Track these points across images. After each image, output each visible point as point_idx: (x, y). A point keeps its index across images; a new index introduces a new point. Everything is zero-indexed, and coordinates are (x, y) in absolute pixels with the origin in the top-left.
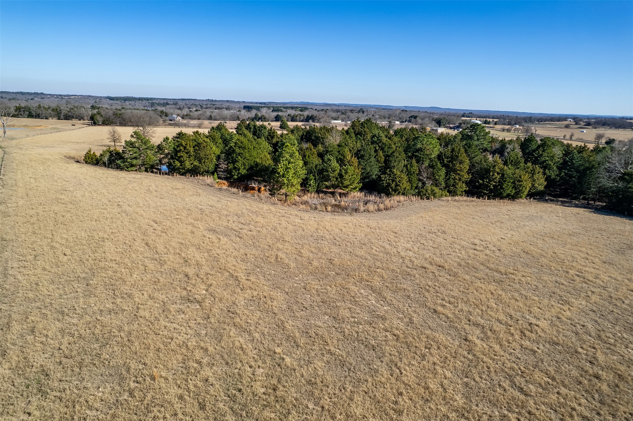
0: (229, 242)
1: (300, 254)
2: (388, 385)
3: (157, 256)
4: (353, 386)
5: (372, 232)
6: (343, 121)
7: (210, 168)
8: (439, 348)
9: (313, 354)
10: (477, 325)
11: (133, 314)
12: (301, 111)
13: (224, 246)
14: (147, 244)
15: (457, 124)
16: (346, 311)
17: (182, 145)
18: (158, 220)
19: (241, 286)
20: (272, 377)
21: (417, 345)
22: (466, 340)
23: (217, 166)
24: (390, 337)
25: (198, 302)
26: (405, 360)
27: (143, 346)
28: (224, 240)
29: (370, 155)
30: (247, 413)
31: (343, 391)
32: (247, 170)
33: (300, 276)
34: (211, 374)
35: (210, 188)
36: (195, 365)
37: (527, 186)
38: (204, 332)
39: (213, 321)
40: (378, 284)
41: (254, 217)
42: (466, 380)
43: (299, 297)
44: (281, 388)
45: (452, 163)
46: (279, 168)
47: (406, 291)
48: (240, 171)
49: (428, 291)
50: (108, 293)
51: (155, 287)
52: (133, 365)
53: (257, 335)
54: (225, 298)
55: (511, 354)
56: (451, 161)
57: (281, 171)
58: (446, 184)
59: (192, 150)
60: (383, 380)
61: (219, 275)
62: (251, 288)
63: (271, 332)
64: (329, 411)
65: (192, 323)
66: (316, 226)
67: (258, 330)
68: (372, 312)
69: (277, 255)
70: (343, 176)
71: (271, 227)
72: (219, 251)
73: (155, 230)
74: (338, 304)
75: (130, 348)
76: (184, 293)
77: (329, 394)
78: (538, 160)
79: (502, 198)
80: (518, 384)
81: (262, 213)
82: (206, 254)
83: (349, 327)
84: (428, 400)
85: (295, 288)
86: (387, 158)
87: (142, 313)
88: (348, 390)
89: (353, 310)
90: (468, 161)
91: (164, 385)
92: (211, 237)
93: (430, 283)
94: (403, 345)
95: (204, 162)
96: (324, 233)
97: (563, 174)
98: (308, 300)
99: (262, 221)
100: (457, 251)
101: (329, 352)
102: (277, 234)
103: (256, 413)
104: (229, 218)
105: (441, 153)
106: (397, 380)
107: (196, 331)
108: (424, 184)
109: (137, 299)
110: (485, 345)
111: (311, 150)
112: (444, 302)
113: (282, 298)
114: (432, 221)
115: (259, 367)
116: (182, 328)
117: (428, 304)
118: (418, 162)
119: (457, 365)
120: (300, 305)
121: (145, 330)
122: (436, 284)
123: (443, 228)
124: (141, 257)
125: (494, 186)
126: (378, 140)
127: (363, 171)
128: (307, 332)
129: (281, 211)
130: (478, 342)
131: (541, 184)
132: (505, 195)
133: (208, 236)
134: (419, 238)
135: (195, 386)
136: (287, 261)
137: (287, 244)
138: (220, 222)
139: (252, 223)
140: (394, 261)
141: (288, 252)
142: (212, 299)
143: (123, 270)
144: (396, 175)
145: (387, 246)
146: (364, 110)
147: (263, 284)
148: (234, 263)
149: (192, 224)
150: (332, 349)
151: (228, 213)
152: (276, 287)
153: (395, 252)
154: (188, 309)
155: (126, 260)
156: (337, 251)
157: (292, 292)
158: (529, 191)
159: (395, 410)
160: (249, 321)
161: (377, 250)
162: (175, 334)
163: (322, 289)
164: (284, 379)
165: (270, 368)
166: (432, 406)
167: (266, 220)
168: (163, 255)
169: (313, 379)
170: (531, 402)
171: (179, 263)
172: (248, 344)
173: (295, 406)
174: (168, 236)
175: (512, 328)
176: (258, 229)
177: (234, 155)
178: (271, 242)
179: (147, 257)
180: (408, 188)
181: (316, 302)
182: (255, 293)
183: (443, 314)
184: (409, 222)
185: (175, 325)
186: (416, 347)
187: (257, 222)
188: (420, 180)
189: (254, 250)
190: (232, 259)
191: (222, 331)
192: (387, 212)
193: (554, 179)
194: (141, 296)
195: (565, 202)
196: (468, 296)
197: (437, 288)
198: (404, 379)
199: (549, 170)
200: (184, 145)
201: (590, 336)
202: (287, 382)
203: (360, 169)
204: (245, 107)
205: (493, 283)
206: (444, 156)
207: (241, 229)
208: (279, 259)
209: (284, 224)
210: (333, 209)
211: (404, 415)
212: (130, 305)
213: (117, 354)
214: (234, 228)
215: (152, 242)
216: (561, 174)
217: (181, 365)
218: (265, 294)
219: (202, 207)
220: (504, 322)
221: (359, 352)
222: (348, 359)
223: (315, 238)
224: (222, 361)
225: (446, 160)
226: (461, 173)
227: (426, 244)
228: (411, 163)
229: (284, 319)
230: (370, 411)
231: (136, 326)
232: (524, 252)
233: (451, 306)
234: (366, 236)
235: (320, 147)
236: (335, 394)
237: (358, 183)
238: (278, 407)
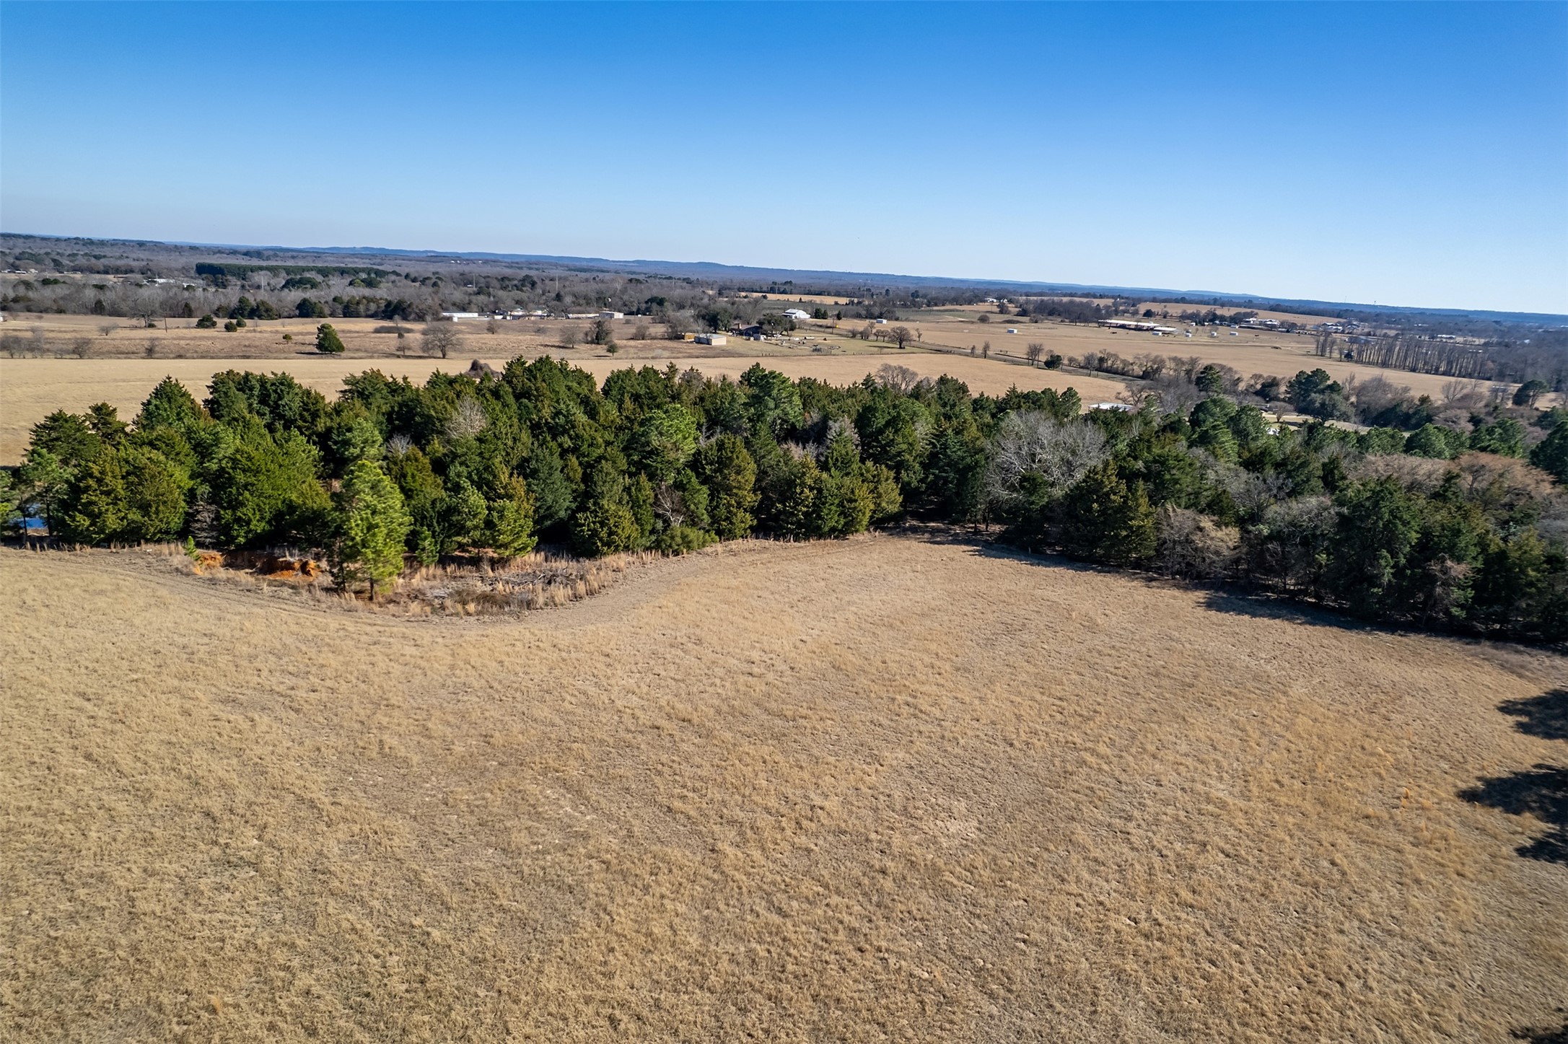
0: (275, 726)
1: (426, 733)
2: (594, 941)
3: (124, 781)
4: (541, 953)
5: (564, 660)
6: (482, 311)
7: (172, 525)
8: (670, 871)
9: (474, 917)
10: (732, 822)
11: (125, 912)
12: (369, 284)
13: (268, 737)
14: (88, 757)
15: (755, 324)
16: (523, 835)
17: (91, 476)
18: (89, 691)
19: (326, 819)
20: (415, 965)
21: (638, 872)
22: (713, 850)
23: (190, 518)
24: (596, 867)
25: (249, 864)
26: (619, 900)
27: (171, 965)
28: (264, 721)
29: (551, 468)
30: (386, 1023)
31: (527, 962)
32: (269, 522)
33: (434, 779)
34: (313, 982)
35: (184, 579)
36: (282, 974)
37: (866, 506)
38: (278, 917)
39: (290, 893)
40: (575, 773)
41: (313, 653)
42: (706, 912)
43: (438, 822)
44: (433, 978)
45: (721, 472)
46: (351, 528)
47: (624, 780)
48: (252, 527)
49: (660, 773)
50: (49, 882)
51: (150, 850)
52: (165, 999)
53: (376, 904)
54: (301, 847)
55: (774, 862)
56: (719, 470)
57: (357, 534)
58: (712, 517)
59: (119, 485)
60: (586, 935)
61: (276, 802)
62: (345, 820)
63: (398, 893)
64: (509, 994)
65: (252, 906)
66: (449, 660)
67: (376, 895)
68: (566, 829)
69: (381, 741)
70: (496, 526)
71: (356, 673)
72: (259, 750)
73: (92, 717)
74: (508, 824)
75: (147, 973)
76: (216, 851)
77: (507, 971)
78: (887, 452)
79: (821, 536)
80: (776, 904)
81: (327, 640)
82: (234, 761)
83: (529, 862)
84: (650, 951)
85: (429, 805)
86: (588, 471)
87: (142, 906)
88: (535, 960)
89: (535, 831)
90: (753, 466)
91: (236, 1017)
92: (232, 718)
93: (664, 758)
94: (616, 876)
95: (157, 512)
96: (467, 676)
97: (931, 477)
98: (454, 824)
99: (334, 664)
100: (718, 681)
101: (501, 908)
102: (372, 691)
103: (400, 1021)
104: (257, 664)
105: (698, 453)
106: (607, 931)
107: (263, 917)
108: (667, 523)
109: (120, 882)
110: (740, 855)
111: (416, 460)
112: (685, 791)
113: (408, 830)
114: (679, 615)
115: (391, 954)
116: (236, 917)
117: (659, 799)
118: (651, 477)
119: (695, 893)
120: (442, 836)
121: (163, 936)
122: (675, 758)
123: (698, 631)
124: (88, 790)
125: (805, 514)
126: (567, 422)
127: (538, 504)
128: (460, 883)
129: (368, 629)
130: (730, 851)
131: (892, 500)
132: (826, 529)
133: (224, 716)
134: (652, 662)
135: (291, 1005)
136: (402, 752)
137: (396, 713)
138: (241, 677)
139: (314, 670)
140: (604, 721)
141: (401, 730)
142: (276, 853)
143: (61, 828)
144: (607, 511)
145: (592, 690)
146: (535, 279)
147: (367, 808)
148: (299, 773)
149: (176, 690)
150: (505, 903)
151: (251, 650)
152: (393, 808)
153: (607, 701)
154: (235, 881)
155: (56, 803)
156: (497, 715)
157: (423, 814)
158: (871, 517)
159: (604, 974)
160: (357, 882)
161: (573, 700)
162: (226, 932)
163: (476, 799)
164: (434, 963)
165: (408, 951)
166: (655, 958)
167: (341, 658)
168: (139, 778)
169: (480, 955)
170: (789, 925)
171: (181, 790)
172: (363, 922)
173: (458, 998)
174: (129, 727)
175: (784, 819)
176: (329, 683)
177: (234, 490)
178: (362, 712)
179: (101, 789)
180: (634, 534)
181: (470, 826)
182: (356, 829)
183: (682, 813)
184: (635, 624)
185: (220, 916)
186: (636, 875)
187: (323, 666)
188: (657, 516)
189: (333, 738)
190: (293, 763)
191: (312, 909)
192: (593, 601)
193: (917, 488)
194: (128, 875)
195: (939, 530)
196: (725, 772)
197: (675, 766)
198: (617, 928)
199: (906, 470)
200: (97, 474)
201: (893, 811)
202: (440, 967)
203: (531, 502)
204: (201, 269)
205: (770, 742)
206: (705, 459)
207: (293, 688)
208: (387, 750)
209: (382, 664)
210: (480, 608)
211: (617, 976)
212: (112, 897)
213: (125, 987)
214: (277, 689)
215: (101, 751)
216: (927, 477)
217: (254, 979)
218: (375, 826)
219: (185, 640)
220: (773, 811)
221: (548, 900)
222: (531, 914)
223: (451, 689)
224: (326, 958)
225: (708, 467)
226: (740, 493)
227: (663, 673)
228: (638, 483)
229: (417, 868)
230: (568, 982)
231: (142, 933)
232: (834, 667)
233: (695, 796)
234: (551, 669)
235: (437, 446)
236: (515, 970)
237: (530, 536)
238: (432, 1005)
